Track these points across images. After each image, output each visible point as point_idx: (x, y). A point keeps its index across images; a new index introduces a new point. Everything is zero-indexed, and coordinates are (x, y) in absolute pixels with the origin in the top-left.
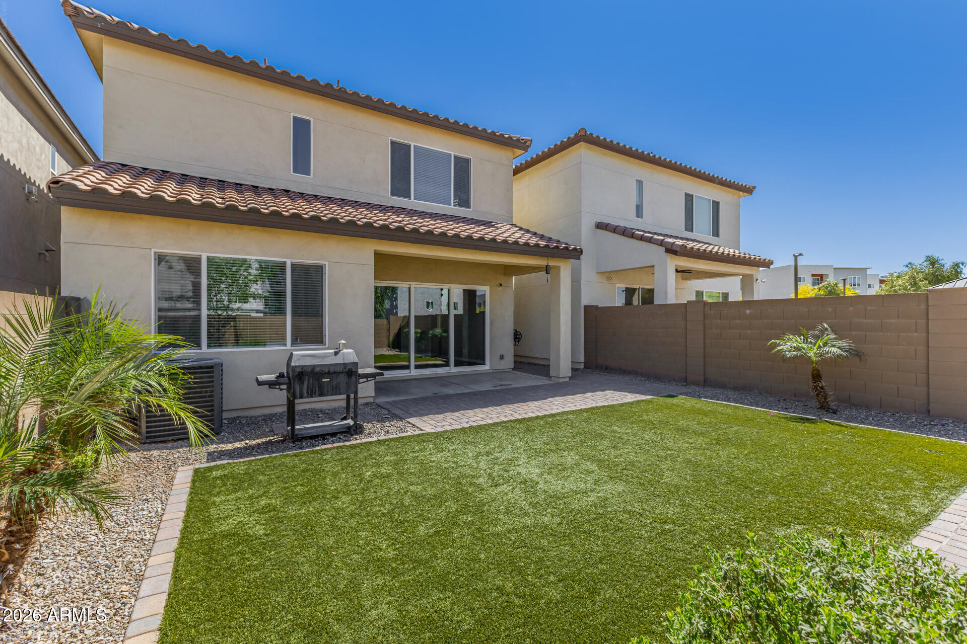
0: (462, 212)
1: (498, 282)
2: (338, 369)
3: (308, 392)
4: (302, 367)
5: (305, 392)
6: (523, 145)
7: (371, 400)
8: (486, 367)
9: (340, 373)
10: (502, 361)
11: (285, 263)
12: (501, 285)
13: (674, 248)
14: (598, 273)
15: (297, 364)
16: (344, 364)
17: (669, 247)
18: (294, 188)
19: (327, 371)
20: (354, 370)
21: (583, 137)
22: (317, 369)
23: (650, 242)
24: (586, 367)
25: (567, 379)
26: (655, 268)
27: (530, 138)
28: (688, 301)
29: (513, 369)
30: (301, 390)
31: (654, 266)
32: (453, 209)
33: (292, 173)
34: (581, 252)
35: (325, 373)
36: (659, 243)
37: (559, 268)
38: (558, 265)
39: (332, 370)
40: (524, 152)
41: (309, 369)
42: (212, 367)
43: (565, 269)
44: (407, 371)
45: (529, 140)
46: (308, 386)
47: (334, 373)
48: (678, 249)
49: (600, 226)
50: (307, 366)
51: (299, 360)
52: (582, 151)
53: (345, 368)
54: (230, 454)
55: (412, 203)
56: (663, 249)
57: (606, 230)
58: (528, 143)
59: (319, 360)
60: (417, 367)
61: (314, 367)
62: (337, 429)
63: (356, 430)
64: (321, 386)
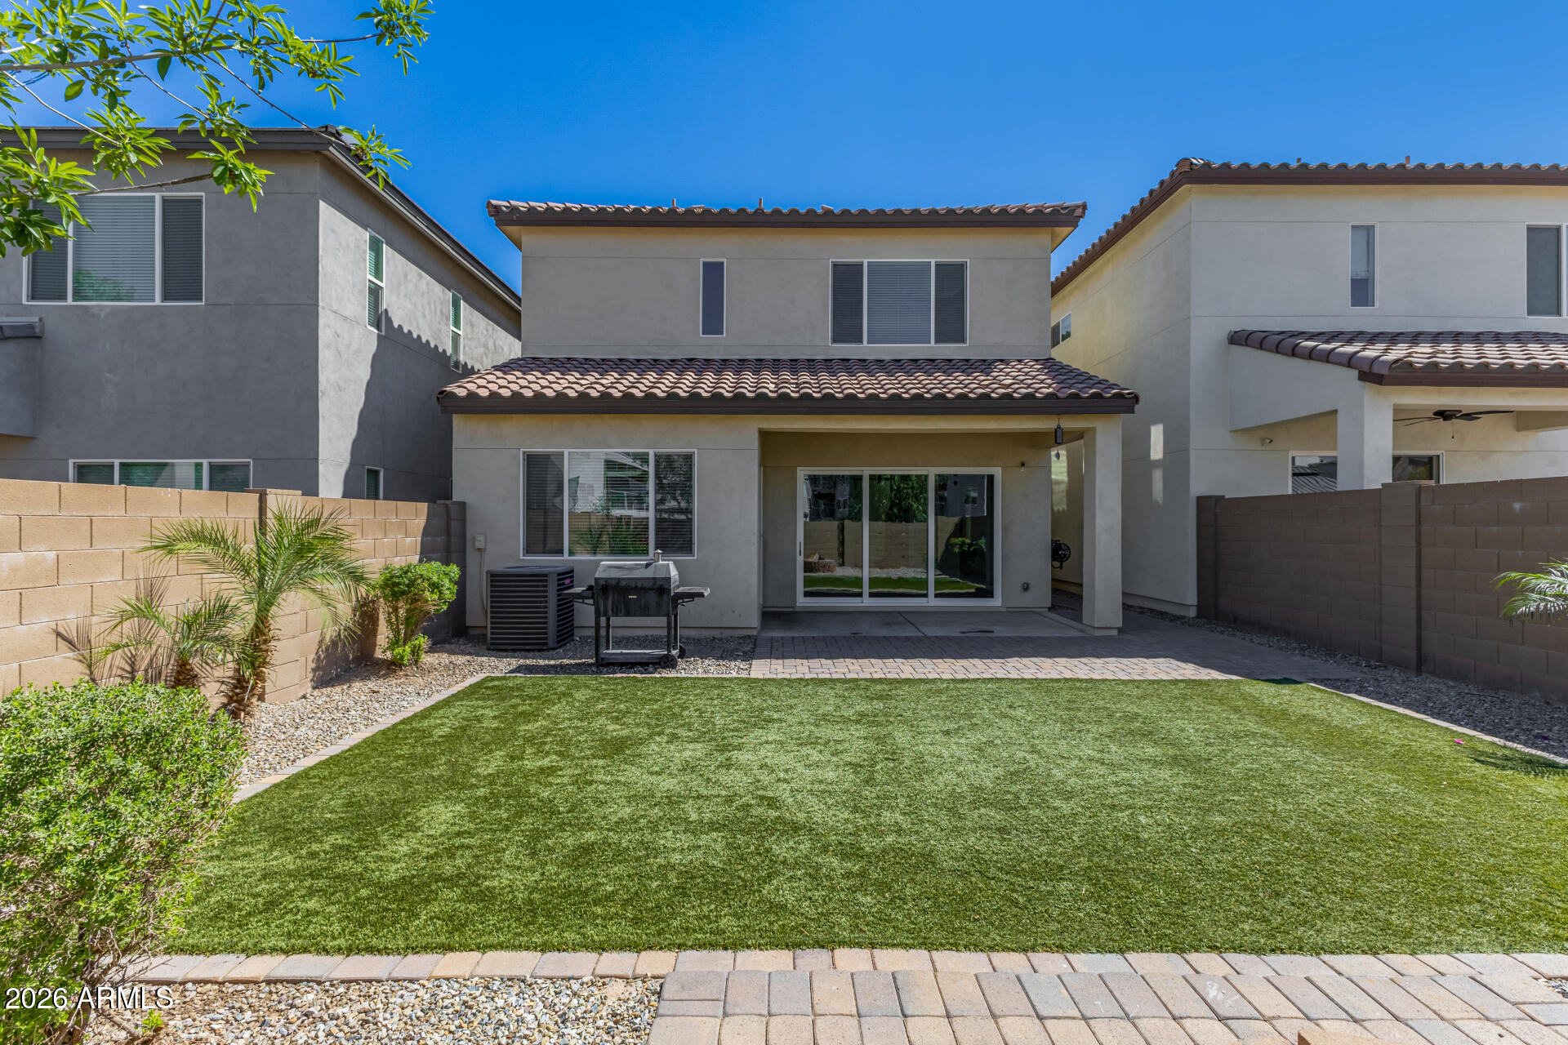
0: (951, 350)
1: (1019, 461)
2: (648, 584)
3: (612, 610)
4: (606, 579)
5: (610, 608)
6: (1067, 217)
7: (754, 633)
8: (996, 602)
9: (649, 589)
10: (1027, 593)
11: (647, 454)
12: (1023, 465)
13: (1376, 369)
14: (1231, 431)
15: (601, 576)
16: (654, 578)
17: (1366, 368)
18: (701, 355)
19: (634, 586)
20: (666, 587)
21: (1191, 175)
22: (623, 583)
23: (1328, 362)
24: (1199, 616)
25: (1115, 633)
26: (1340, 416)
27: (1080, 202)
28: (1383, 485)
29: (1050, 609)
30: (605, 606)
31: (1336, 411)
32: (932, 349)
33: (701, 335)
34: (1136, 398)
35: (632, 588)
36: (1345, 361)
37: (1093, 430)
38: (1091, 426)
39: (639, 585)
40: (1072, 228)
41: (614, 583)
42: (546, 575)
43: (1108, 435)
44: (858, 600)
45: (1078, 207)
46: (613, 603)
47: (642, 589)
48: (1384, 371)
49: (1239, 339)
50: (611, 579)
51: (604, 571)
52: (1193, 200)
53: (655, 584)
54: (545, 670)
55: (866, 349)
56: (1355, 373)
57: (1247, 345)
58: (1078, 212)
59: (626, 572)
60: (872, 595)
61: (619, 580)
62: (649, 659)
63: (668, 662)
64: (627, 603)
